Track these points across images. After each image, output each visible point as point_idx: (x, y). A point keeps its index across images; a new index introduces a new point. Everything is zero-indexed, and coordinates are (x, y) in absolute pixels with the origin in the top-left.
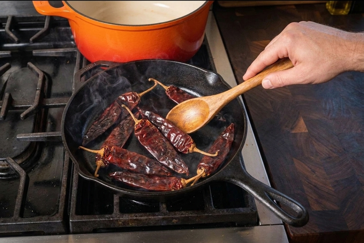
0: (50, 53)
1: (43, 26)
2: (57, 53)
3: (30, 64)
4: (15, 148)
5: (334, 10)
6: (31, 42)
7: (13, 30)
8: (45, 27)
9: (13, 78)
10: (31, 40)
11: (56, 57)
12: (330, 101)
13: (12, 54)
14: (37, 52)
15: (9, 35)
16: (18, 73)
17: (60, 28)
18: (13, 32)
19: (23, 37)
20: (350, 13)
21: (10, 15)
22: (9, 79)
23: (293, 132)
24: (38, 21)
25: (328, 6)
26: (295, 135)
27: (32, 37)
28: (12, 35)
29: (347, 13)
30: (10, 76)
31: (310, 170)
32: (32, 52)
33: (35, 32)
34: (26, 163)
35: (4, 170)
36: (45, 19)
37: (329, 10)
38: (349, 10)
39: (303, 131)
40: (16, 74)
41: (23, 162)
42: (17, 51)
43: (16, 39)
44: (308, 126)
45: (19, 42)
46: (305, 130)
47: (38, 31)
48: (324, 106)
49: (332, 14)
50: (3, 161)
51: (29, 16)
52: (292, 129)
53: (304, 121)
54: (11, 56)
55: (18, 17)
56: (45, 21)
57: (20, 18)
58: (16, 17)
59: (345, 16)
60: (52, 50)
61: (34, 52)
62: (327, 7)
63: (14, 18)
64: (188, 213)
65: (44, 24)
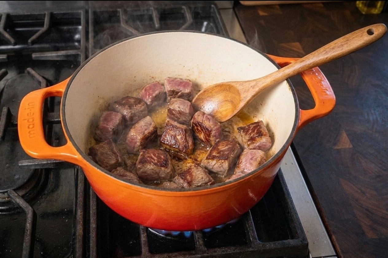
0: (51, 56)
1: (42, 25)
2: (58, 56)
3: (29, 69)
4: (17, 177)
5: (366, 9)
6: (30, 44)
7: (8, 30)
8: (45, 26)
9: (10, 87)
10: (30, 41)
11: (57, 61)
12: (373, 111)
13: (8, 57)
14: (38, 56)
15: (4, 36)
16: (15, 80)
17: (63, 27)
18: (8, 32)
19: (20, 38)
20: (382, 12)
21: (4, 13)
22: (6, 87)
23: (336, 148)
24: (37, 19)
25: (359, 4)
26: (339, 151)
27: (30, 37)
28: (7, 36)
29: (379, 12)
30: (6, 83)
31: (360, 191)
32: (31, 55)
33: (34, 33)
34: (30, 194)
35: (5, 203)
36: (45, 17)
37: (360, 9)
38: (381, 9)
39: (347, 147)
40: (14, 81)
41: (27, 193)
42: (13, 54)
43: (12, 41)
44: (352, 141)
45: (15, 44)
46: (349, 145)
47: (37, 31)
48: (366, 117)
49: (364, 13)
50: (4, 193)
51: (26, 14)
52: (335, 144)
53: (347, 135)
54: (7, 60)
55: (13, 14)
56: (44, 20)
57: (15, 16)
58: (11, 15)
59: (378, 15)
60: (53, 52)
61: (34, 56)
62: (357, 6)
63: (8, 16)
64: (230, 250)
65: (44, 22)
